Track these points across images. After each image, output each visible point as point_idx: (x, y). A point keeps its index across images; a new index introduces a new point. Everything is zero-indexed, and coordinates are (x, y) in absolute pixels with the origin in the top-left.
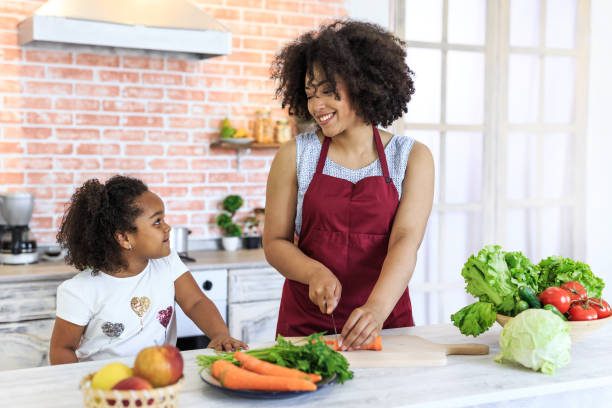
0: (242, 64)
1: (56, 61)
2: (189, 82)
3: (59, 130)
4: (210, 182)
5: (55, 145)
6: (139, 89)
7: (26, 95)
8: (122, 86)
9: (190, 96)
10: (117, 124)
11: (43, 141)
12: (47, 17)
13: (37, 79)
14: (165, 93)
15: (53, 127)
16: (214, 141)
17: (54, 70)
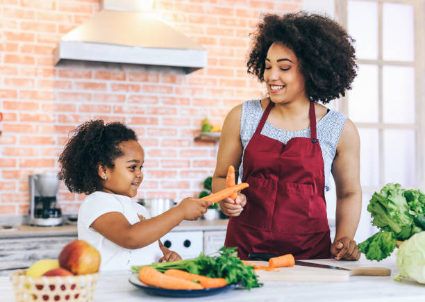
0: (218, 78)
1: (80, 77)
2: (178, 91)
4: (194, 167)
6: (140, 97)
7: (59, 102)
8: (128, 95)
9: (178, 102)
12: (70, 42)
13: (66, 90)
14: (160, 100)
15: (76, 125)
16: (197, 135)
17: (78, 84)
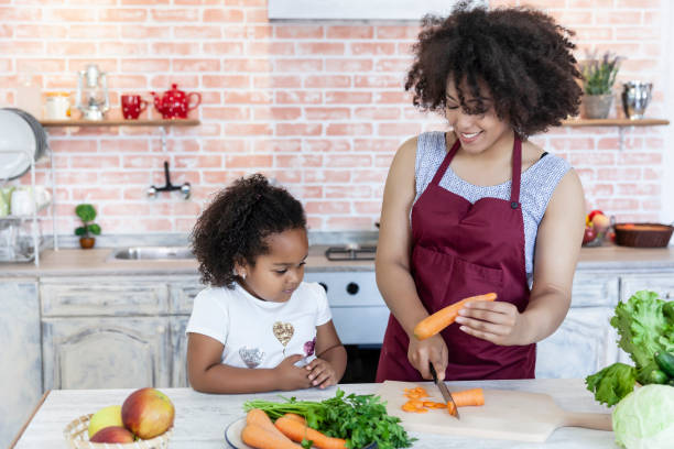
1: (306, 36)
3: (308, 110)
5: (303, 126)
6: (394, 61)
7: (276, 73)
8: (376, 59)
10: (369, 101)
11: (293, 122)
13: (287, 57)
15: (302, 106)
17: (304, 46)
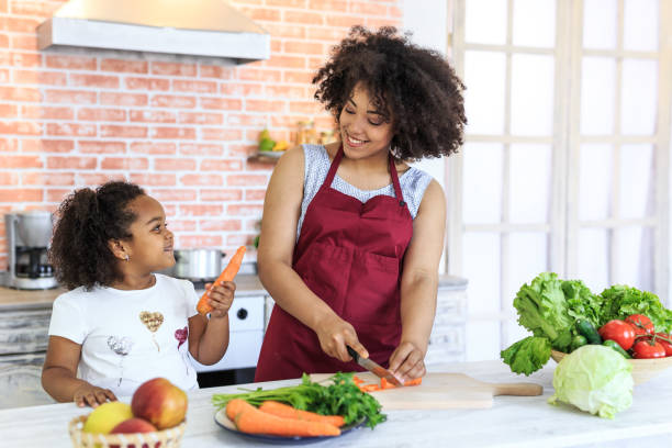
0: (283, 70)
1: (79, 67)
2: (224, 89)
3: (82, 143)
4: (248, 199)
5: (76, 159)
6: (169, 97)
7: (46, 104)
8: (151, 94)
9: (225, 105)
10: (145, 136)
11: (65, 155)
12: (67, 19)
13: (58, 87)
14: (198, 102)
15: (76, 139)
16: (252, 154)
17: (77, 77)
